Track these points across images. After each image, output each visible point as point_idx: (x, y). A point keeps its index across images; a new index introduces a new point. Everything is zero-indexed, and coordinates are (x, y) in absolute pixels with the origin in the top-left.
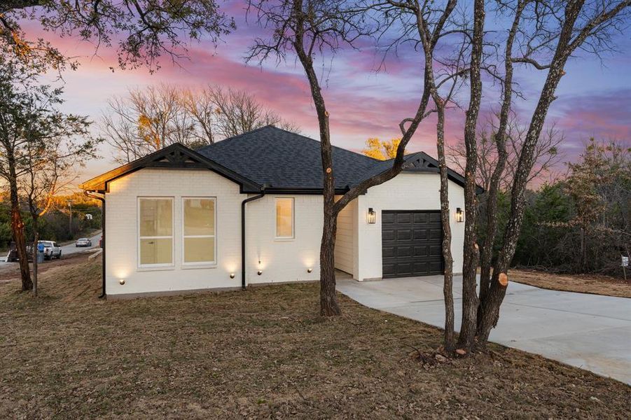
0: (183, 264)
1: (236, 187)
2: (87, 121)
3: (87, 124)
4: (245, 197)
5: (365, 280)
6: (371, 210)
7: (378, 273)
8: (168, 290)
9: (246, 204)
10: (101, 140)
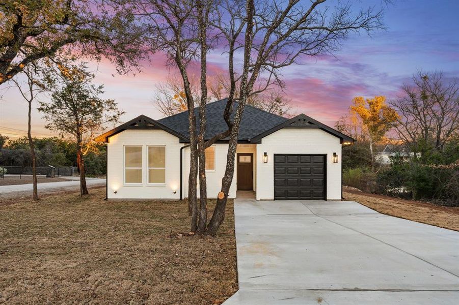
0: (148, 183)
1: (178, 140)
2: (114, 103)
3: (115, 105)
4: (183, 145)
5: (261, 200)
6: (265, 154)
7: (271, 196)
8: (139, 198)
9: (183, 150)
10: (123, 113)
